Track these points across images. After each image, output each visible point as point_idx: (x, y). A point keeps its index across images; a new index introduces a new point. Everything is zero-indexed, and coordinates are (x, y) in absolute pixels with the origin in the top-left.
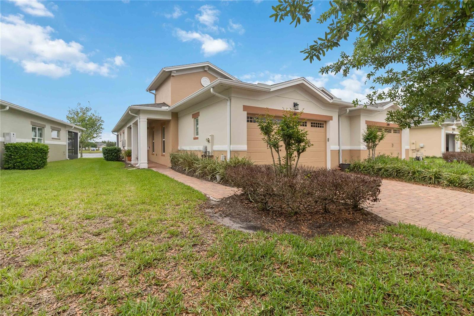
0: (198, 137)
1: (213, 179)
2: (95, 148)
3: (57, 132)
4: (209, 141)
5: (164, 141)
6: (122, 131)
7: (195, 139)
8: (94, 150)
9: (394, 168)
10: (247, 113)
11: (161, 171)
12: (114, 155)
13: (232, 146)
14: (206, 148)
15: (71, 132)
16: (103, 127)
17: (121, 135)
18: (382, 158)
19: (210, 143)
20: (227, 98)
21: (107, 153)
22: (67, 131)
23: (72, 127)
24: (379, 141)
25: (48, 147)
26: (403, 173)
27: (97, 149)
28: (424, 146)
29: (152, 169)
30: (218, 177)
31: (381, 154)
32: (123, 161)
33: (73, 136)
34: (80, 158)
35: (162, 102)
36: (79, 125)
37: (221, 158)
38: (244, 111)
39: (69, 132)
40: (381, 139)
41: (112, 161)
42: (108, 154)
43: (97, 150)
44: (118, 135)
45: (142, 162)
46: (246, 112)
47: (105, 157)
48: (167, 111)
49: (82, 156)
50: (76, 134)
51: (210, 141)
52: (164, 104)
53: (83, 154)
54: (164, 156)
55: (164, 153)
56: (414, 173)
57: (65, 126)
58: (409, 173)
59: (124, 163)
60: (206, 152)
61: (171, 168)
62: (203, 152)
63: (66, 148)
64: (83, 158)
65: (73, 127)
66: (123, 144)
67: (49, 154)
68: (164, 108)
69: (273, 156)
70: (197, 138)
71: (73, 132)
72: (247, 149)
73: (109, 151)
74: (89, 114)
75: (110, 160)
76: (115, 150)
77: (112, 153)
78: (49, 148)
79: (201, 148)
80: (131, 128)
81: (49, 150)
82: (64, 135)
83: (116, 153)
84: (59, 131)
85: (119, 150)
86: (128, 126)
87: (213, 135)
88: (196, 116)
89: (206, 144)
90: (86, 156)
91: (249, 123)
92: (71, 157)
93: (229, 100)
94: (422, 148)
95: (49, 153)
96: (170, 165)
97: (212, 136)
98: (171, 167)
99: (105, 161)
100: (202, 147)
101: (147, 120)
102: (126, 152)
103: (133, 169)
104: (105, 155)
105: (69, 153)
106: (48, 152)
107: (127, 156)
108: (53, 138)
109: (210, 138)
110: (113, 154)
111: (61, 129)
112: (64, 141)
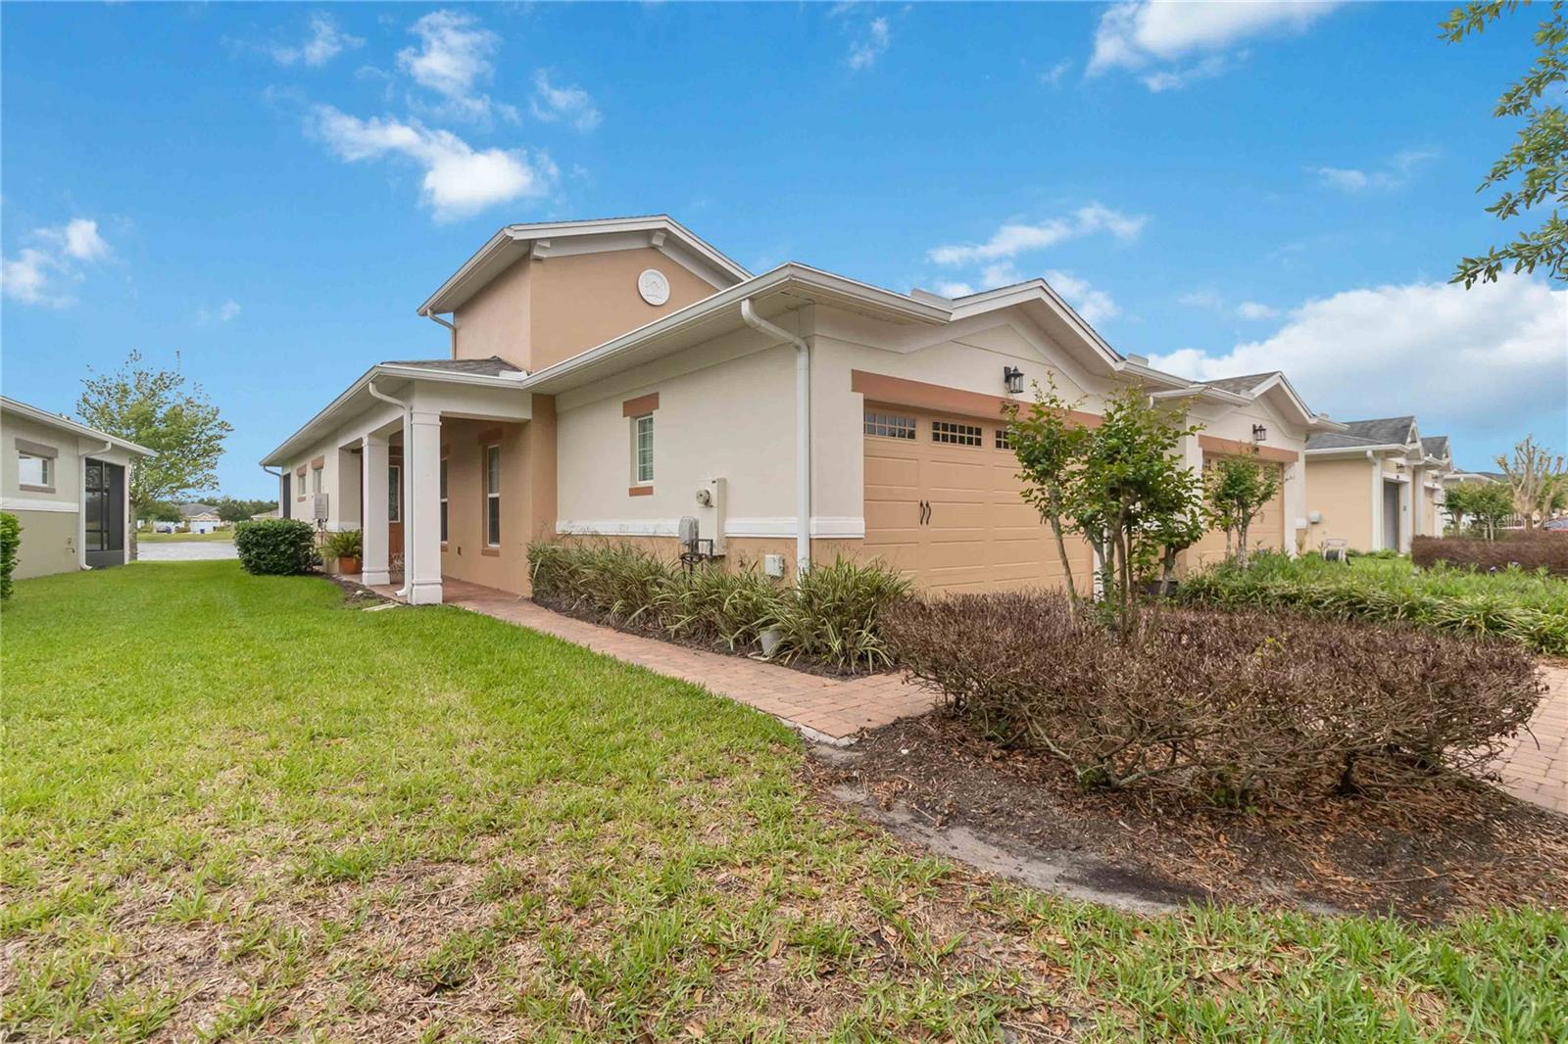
0: (651, 488)
1: (747, 644)
2: (171, 525)
3: (40, 461)
4: (707, 503)
5: (495, 502)
6: (308, 464)
7: (634, 492)
8: (168, 531)
9: (1339, 596)
10: (865, 400)
11: (500, 613)
12: (285, 552)
13: (814, 521)
14: (694, 527)
15: (99, 463)
16: (222, 443)
17: (302, 476)
18: (1269, 562)
19: (715, 511)
20: (798, 341)
21: (257, 544)
22: (80, 457)
23: (104, 443)
24: (1260, 505)
25: (15, 522)
26: (1372, 610)
27: (182, 525)
28: (1320, 517)
29: (461, 605)
30: (768, 640)
31: (1264, 546)
32: (317, 574)
33: (105, 480)
34: (129, 565)
35: (489, 357)
36: (127, 438)
37: (771, 566)
38: (853, 390)
39: (90, 463)
40: (1266, 497)
41: (276, 573)
42: (262, 550)
43: (179, 530)
44: (287, 479)
45: (424, 580)
46: (860, 397)
47: (247, 562)
48: (521, 386)
49: (134, 556)
50: (119, 471)
51: (714, 501)
52: (498, 364)
53: (140, 546)
54: (495, 553)
55: (494, 546)
56: (1412, 611)
57: (74, 438)
58: (1395, 610)
59: (328, 582)
60: (694, 545)
61: (534, 600)
62: (685, 544)
63: (78, 525)
64: (144, 565)
65: (109, 446)
66: (317, 512)
67: (20, 553)
68: (507, 378)
69: (1066, 563)
70: (648, 491)
71: (108, 465)
72: (864, 531)
73: (264, 536)
74: (171, 398)
75: (268, 572)
76: (288, 532)
77: (276, 546)
78: (19, 525)
79: (670, 526)
80: (360, 451)
81: (19, 536)
82: (70, 472)
83: (292, 543)
84: (48, 459)
85: (304, 534)
86: (344, 442)
87: (725, 480)
88: (641, 410)
89: (696, 511)
90: (150, 553)
91: (872, 438)
92: (97, 561)
93: (804, 347)
94: (1314, 523)
95: (19, 548)
96: (527, 590)
97: (722, 483)
98: (531, 595)
99: (246, 574)
100: (678, 523)
101: (442, 419)
102: (333, 541)
103: (383, 607)
104: (247, 551)
105: (89, 541)
106: (17, 543)
107: (341, 556)
108: (24, 488)
109: (713, 490)
110: (283, 548)
111: (56, 450)
112: (70, 498)
